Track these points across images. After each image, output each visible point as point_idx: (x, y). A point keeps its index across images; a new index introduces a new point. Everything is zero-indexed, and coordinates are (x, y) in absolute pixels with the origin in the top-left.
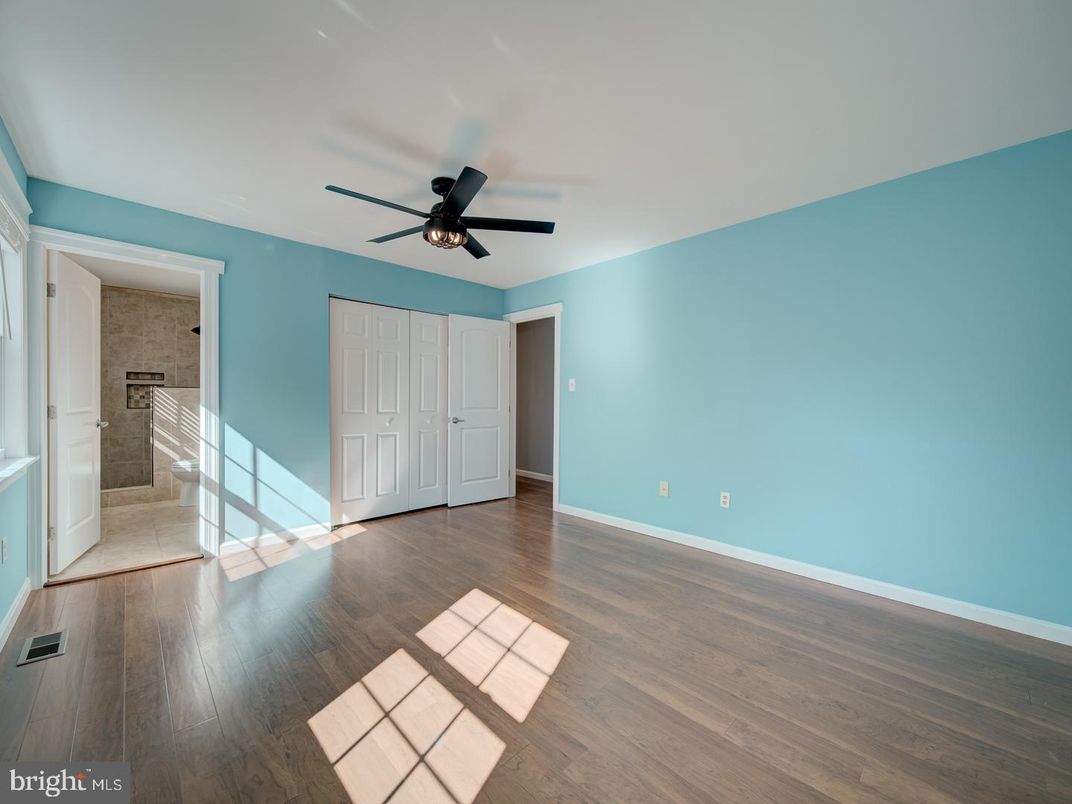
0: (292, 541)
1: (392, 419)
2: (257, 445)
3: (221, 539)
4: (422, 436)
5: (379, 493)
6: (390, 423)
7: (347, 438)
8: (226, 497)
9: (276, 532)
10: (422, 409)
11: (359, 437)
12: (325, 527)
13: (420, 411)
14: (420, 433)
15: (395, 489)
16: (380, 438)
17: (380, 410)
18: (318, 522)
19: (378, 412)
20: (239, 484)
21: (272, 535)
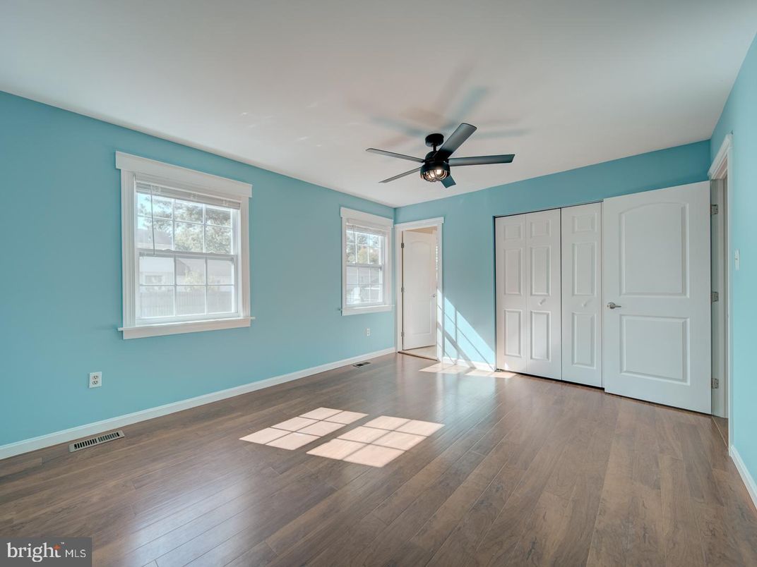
0: (473, 368)
1: (544, 301)
2: (457, 309)
3: (443, 355)
4: (576, 317)
5: (534, 357)
6: (541, 303)
7: (508, 311)
8: (445, 334)
9: (465, 360)
10: (576, 293)
11: (516, 312)
12: (491, 367)
13: (573, 294)
14: (573, 314)
15: (548, 357)
16: (533, 315)
17: (534, 293)
18: (487, 362)
19: (531, 294)
20: (450, 328)
21: (464, 361)
